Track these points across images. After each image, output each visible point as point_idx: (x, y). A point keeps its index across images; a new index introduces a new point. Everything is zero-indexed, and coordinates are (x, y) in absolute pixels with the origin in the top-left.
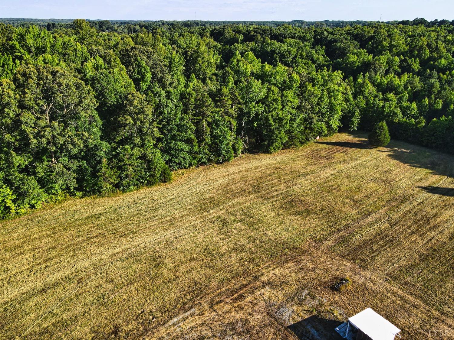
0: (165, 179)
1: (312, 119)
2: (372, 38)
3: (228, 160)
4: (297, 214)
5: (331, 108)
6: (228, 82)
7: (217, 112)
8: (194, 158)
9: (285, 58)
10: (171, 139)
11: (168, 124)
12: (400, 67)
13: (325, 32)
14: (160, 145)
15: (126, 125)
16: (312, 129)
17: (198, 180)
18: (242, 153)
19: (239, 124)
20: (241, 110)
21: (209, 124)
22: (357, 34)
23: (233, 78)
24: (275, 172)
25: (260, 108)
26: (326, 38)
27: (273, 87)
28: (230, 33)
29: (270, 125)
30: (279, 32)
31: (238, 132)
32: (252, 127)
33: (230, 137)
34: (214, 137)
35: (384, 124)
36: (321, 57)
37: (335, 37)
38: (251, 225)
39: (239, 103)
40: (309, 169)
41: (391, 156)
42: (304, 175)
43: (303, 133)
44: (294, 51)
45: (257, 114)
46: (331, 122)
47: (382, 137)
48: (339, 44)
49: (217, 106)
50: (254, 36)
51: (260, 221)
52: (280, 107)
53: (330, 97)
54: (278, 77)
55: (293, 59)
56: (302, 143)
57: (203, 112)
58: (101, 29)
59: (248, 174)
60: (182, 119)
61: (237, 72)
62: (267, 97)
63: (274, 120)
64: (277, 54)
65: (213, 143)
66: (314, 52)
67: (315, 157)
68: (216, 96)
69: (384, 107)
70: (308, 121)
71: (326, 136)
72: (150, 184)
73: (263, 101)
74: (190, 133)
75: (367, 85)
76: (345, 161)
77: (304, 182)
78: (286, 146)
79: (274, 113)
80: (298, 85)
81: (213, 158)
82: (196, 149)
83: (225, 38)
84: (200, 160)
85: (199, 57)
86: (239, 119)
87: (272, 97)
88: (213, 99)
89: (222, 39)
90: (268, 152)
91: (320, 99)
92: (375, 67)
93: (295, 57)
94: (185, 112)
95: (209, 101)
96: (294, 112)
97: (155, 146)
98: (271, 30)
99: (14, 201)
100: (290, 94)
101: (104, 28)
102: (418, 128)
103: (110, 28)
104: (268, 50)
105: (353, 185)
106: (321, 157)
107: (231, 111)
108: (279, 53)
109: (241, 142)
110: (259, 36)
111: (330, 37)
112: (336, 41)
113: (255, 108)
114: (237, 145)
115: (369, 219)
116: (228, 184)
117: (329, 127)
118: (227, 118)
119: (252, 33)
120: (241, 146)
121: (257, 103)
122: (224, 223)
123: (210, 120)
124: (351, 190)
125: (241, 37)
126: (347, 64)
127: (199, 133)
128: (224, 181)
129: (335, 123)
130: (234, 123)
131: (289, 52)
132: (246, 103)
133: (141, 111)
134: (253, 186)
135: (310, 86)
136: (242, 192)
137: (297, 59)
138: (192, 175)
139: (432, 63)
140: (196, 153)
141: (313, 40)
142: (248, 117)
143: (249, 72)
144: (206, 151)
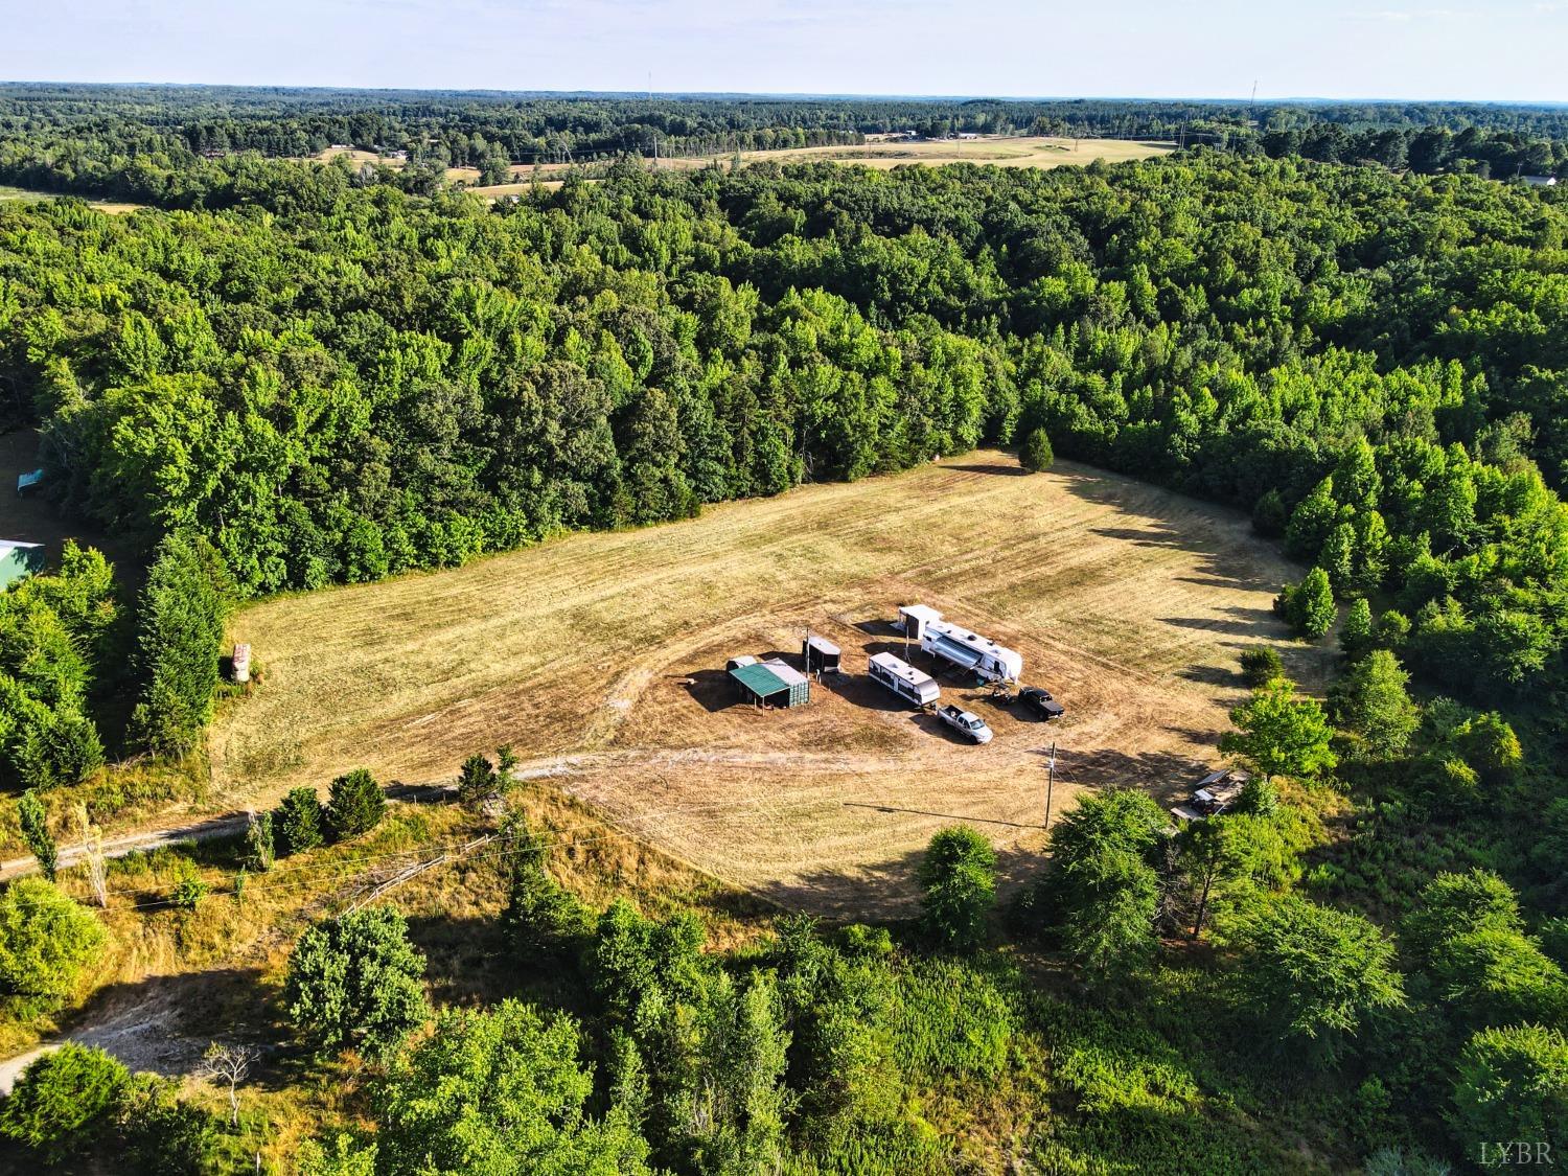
0: (693, 512)
1: (923, 425)
2: (1123, 223)
3: (781, 489)
4: (875, 550)
5: (959, 406)
6: (778, 363)
7: (763, 416)
8: (730, 487)
9: (902, 283)
10: (699, 457)
11: (696, 435)
12: (1159, 305)
13: (1013, 206)
14: (684, 465)
15: (644, 434)
16: (921, 442)
17: (739, 516)
18: (803, 482)
19: (798, 436)
20: (800, 412)
21: (753, 434)
22: (1088, 214)
23: (786, 353)
24: (852, 508)
25: (831, 408)
26: (1011, 222)
27: (853, 375)
28: (771, 206)
29: (847, 436)
30: (896, 206)
31: (796, 447)
32: (819, 439)
33: (783, 454)
34: (759, 454)
35: (1042, 433)
36: (986, 281)
37: (1032, 220)
38: (813, 560)
39: (797, 401)
40: (908, 502)
41: (1069, 489)
42: (898, 510)
43: (904, 450)
44: (922, 267)
45: (825, 418)
46: (960, 430)
47: (1037, 455)
48: (1039, 243)
49: (763, 407)
50: (834, 214)
51: (824, 556)
52: (863, 405)
53: (956, 385)
54: (863, 352)
55: (921, 285)
56: (904, 467)
57: (743, 417)
58: (359, 141)
59: (813, 509)
60: (715, 426)
61: (792, 341)
62: (842, 390)
63: (854, 428)
64: (882, 274)
65: (757, 464)
66: (969, 269)
67: (921, 488)
68: (762, 390)
69: (1057, 403)
70: (915, 429)
71: (951, 454)
72: (673, 518)
73: (836, 397)
74: (725, 447)
75: (1048, 357)
76: (970, 493)
77: (894, 520)
78: (876, 471)
79: (854, 417)
80: (898, 365)
81: (757, 485)
82: (733, 472)
83: (760, 217)
84: (739, 488)
85: (718, 306)
86: (798, 426)
87: (849, 390)
88: (758, 395)
89: (751, 220)
90: (845, 479)
91: (939, 388)
92: (1098, 310)
93: (926, 281)
94: (718, 416)
95: (753, 398)
96: (890, 413)
97: (677, 466)
98: (876, 200)
99: (526, 527)
100: (881, 384)
101: (368, 139)
102: (1107, 441)
103: (386, 139)
104: (864, 264)
105: (966, 521)
106: (932, 488)
107: (786, 414)
108: (888, 271)
109: (801, 463)
110: (845, 215)
111: (1022, 220)
112: (1032, 233)
113: (821, 409)
114: (794, 469)
115: (970, 556)
116: (784, 521)
117: (959, 440)
118: (780, 425)
119: (829, 206)
120: (800, 469)
121: (826, 400)
122: (780, 557)
123: (753, 427)
124: (961, 527)
125: (800, 217)
126: (1039, 301)
127: (738, 449)
128: (778, 517)
129: (970, 432)
130: (790, 433)
131: (912, 271)
132: (809, 401)
133: (665, 416)
134: (819, 523)
135: (919, 370)
136: (804, 529)
137: (930, 286)
138: (728, 511)
139: (1223, 298)
140: (732, 478)
141: (979, 227)
142: (812, 424)
143: (815, 341)
144: (748, 475)
